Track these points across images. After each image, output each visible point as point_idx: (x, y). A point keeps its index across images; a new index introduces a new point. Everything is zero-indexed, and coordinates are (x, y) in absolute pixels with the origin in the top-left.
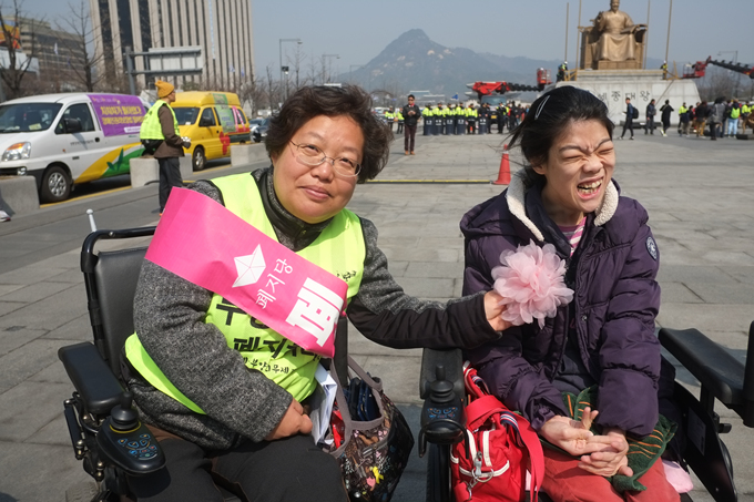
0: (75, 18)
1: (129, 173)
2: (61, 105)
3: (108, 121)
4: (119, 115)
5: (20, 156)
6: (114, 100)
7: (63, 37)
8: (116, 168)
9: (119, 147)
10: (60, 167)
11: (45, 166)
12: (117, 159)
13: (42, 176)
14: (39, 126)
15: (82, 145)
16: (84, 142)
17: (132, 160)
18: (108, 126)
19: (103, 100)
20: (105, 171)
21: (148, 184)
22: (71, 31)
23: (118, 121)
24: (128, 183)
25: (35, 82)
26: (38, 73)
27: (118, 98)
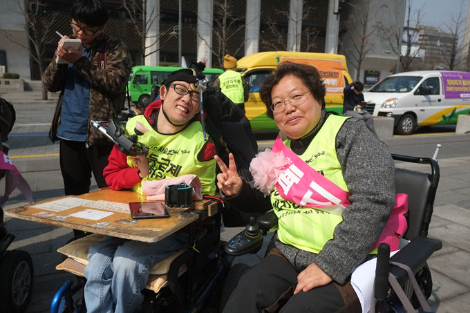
0: (453, 23)
1: (456, 124)
2: (422, 78)
3: (450, 89)
4: (460, 86)
5: (391, 106)
6: (458, 76)
7: (442, 36)
8: (447, 120)
9: (453, 107)
10: (412, 115)
11: (402, 113)
12: (450, 114)
13: (399, 119)
14: (406, 89)
15: (428, 103)
16: (430, 101)
17: (460, 116)
18: (450, 92)
19: (450, 75)
20: (439, 121)
21: (467, 132)
22: (448, 32)
23: (457, 89)
24: (453, 130)
25: (420, 64)
26: (423, 59)
27: (461, 74)
